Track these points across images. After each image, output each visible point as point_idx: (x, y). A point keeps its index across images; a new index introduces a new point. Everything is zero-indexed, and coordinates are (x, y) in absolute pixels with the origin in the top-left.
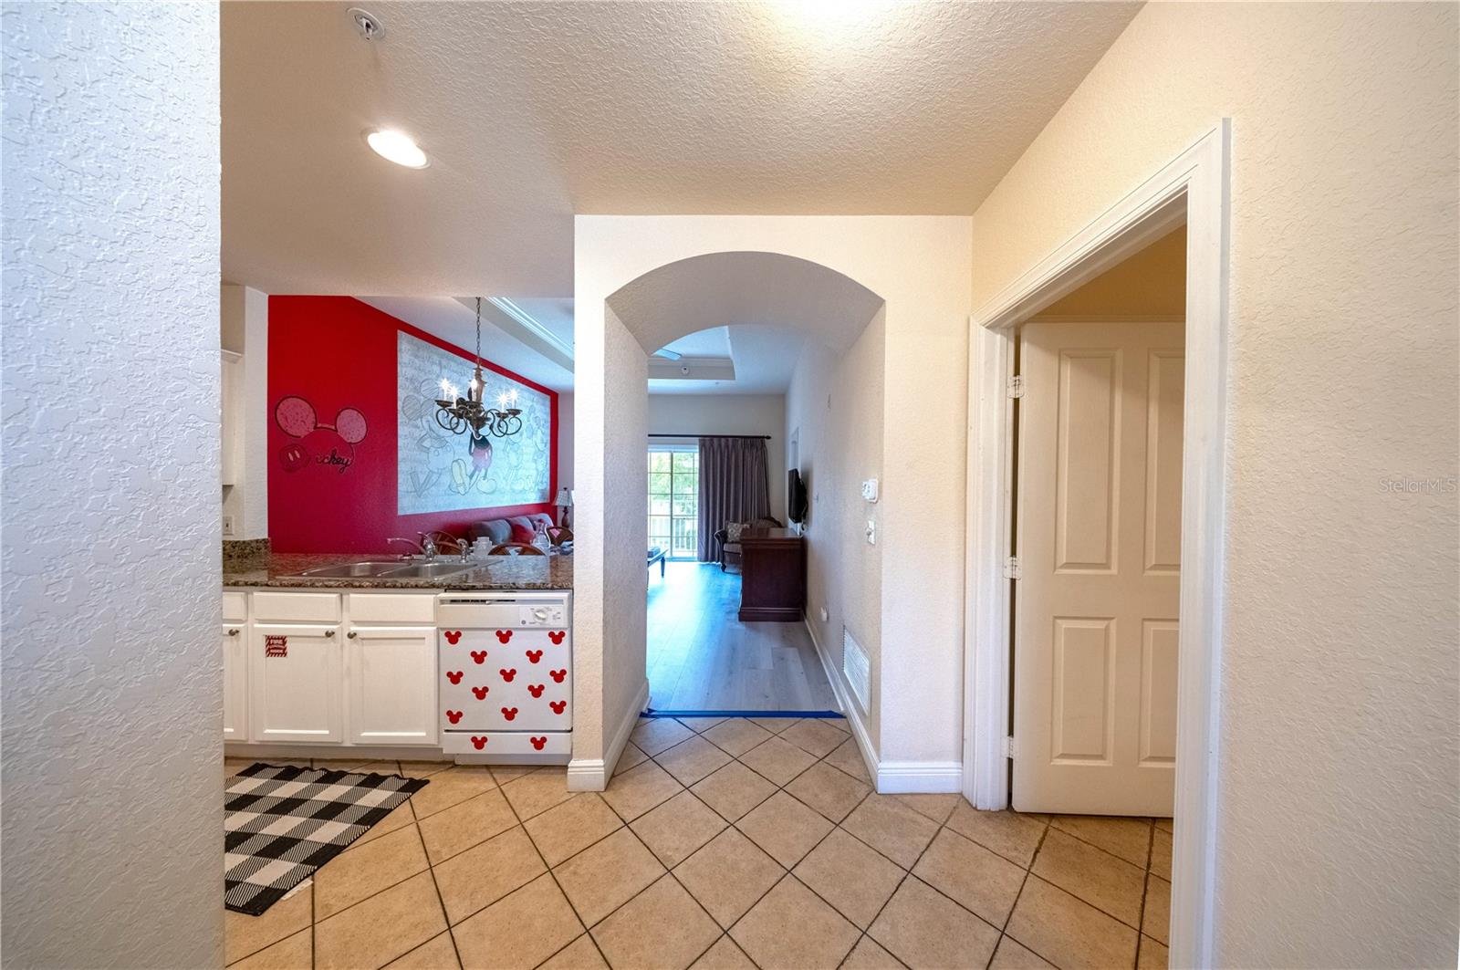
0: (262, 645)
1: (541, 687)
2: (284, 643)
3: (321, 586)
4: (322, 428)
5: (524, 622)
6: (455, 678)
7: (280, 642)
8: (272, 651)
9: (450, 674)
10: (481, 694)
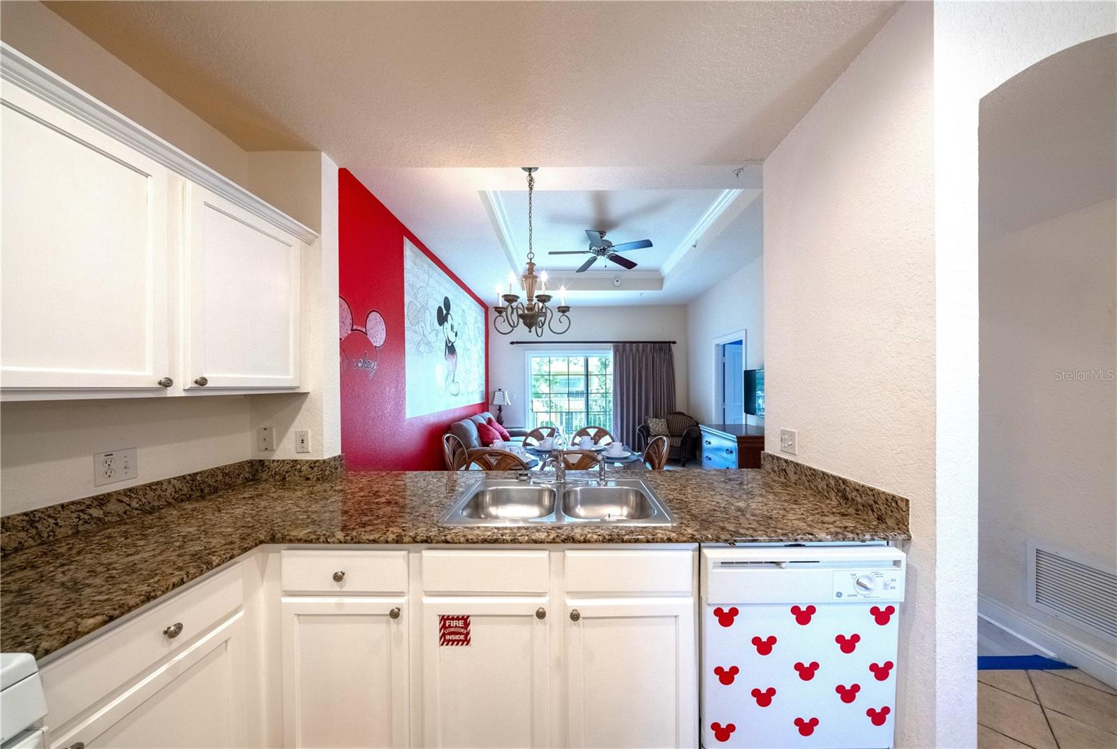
0: (433, 629)
1: (856, 688)
2: (467, 625)
3: (527, 542)
4: (356, 330)
5: (839, 595)
6: (727, 676)
7: (461, 623)
8: (448, 637)
9: (719, 671)
10: (764, 698)
